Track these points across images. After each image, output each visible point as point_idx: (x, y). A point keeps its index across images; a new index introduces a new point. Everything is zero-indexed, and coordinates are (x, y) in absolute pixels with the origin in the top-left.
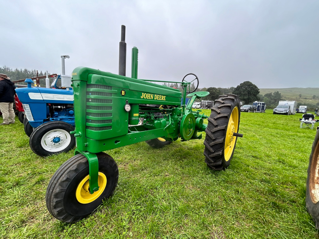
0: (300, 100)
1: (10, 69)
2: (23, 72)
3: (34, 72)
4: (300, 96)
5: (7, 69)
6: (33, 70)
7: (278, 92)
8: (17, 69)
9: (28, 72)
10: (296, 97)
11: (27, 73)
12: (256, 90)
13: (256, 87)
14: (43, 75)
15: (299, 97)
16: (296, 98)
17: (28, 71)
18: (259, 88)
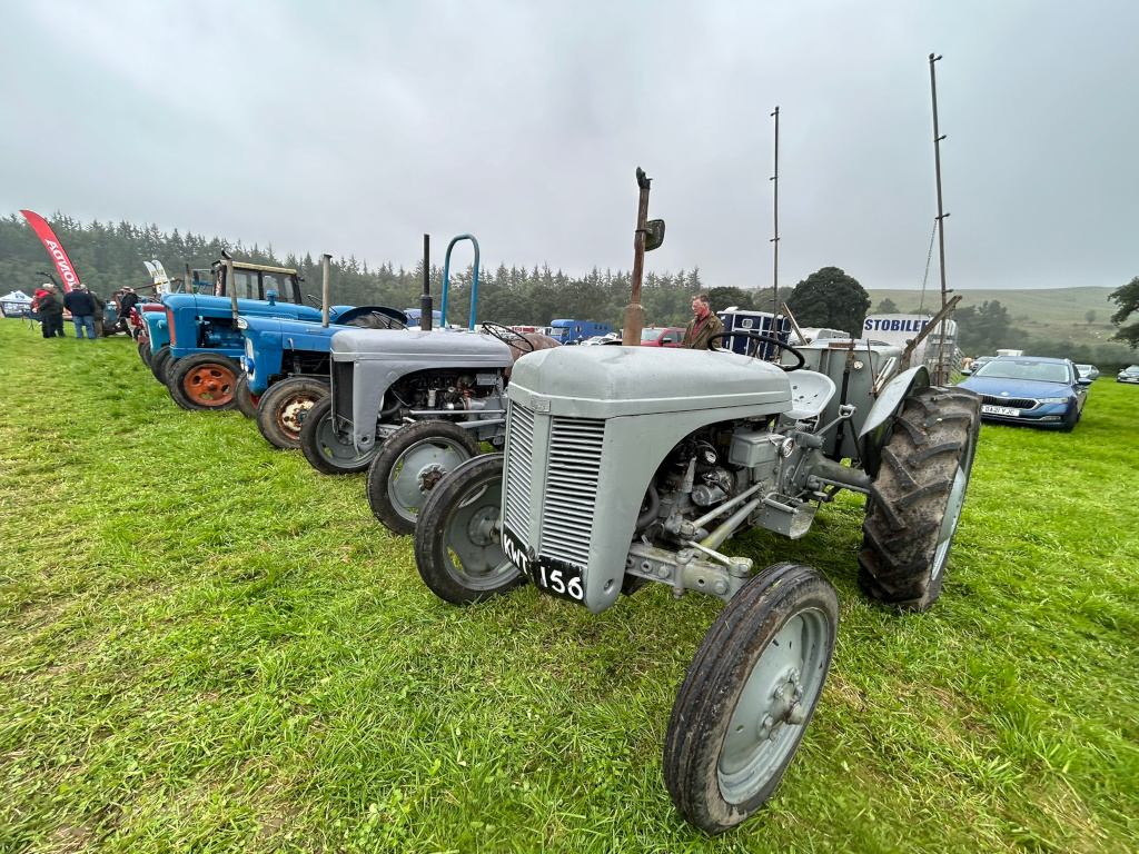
0: (1085, 335)
1: (75, 222)
2: (115, 231)
3: (152, 233)
4: (1091, 320)
5: (66, 222)
6: (149, 226)
7: (996, 304)
8: (95, 223)
9: (133, 234)
10: (1073, 322)
11: (131, 237)
12: (856, 297)
13: (855, 285)
14: (182, 243)
15: (1086, 322)
16: (1075, 325)
17: (132, 229)
18: (866, 287)
